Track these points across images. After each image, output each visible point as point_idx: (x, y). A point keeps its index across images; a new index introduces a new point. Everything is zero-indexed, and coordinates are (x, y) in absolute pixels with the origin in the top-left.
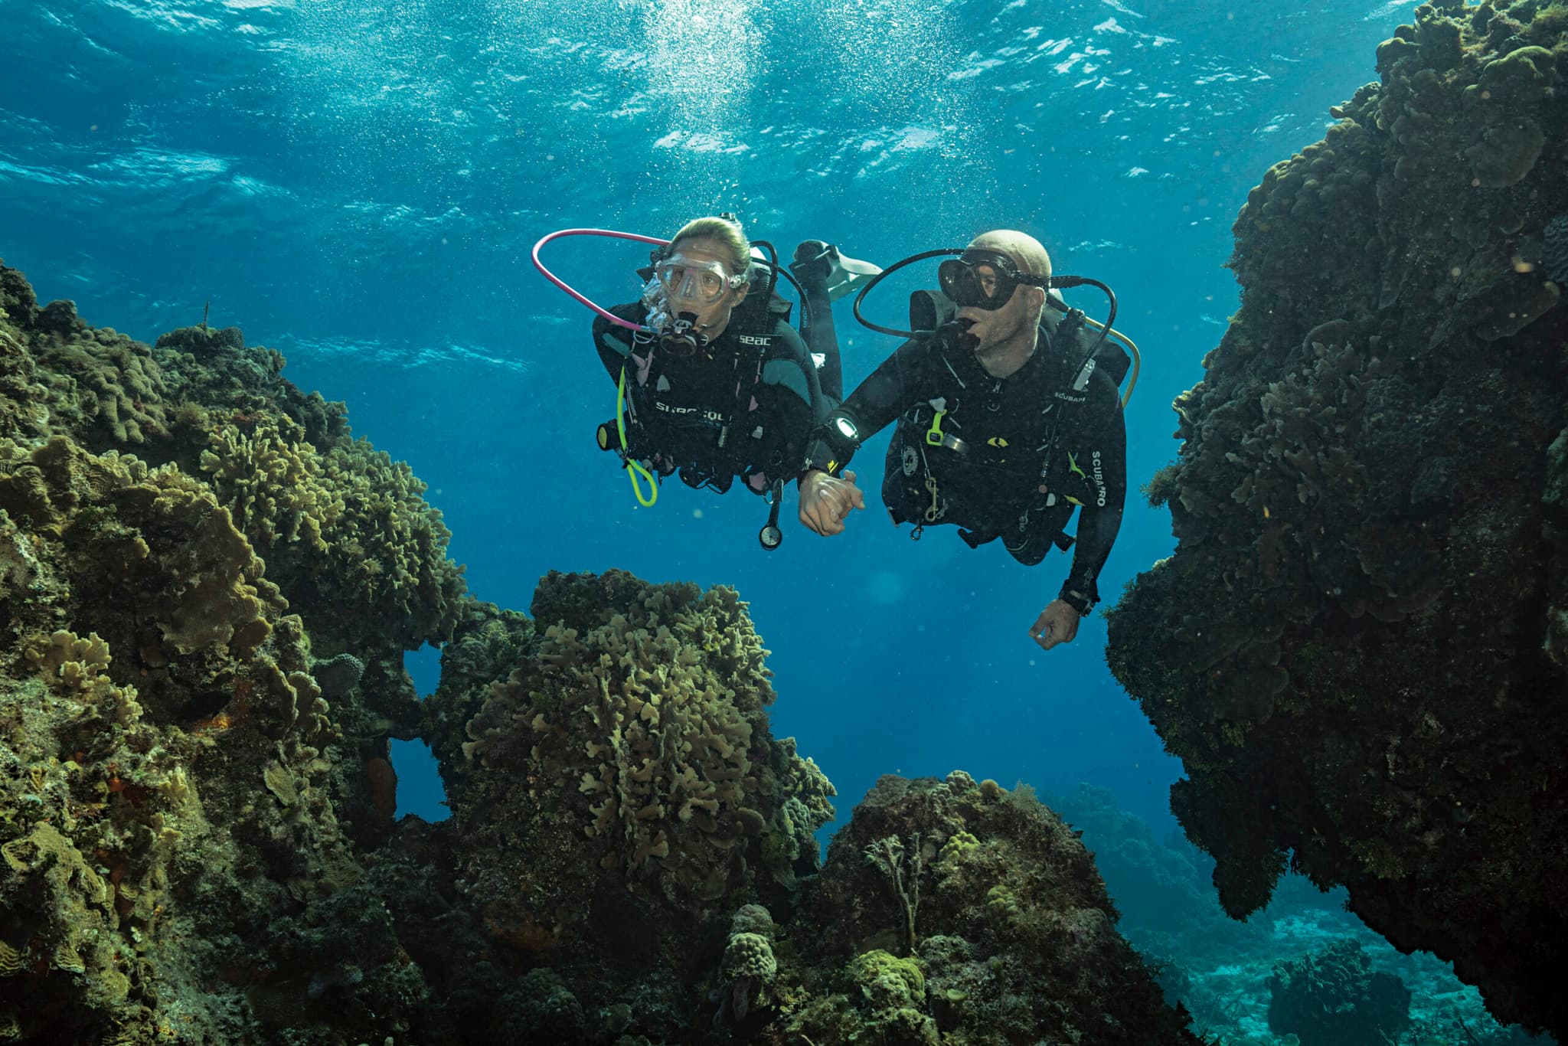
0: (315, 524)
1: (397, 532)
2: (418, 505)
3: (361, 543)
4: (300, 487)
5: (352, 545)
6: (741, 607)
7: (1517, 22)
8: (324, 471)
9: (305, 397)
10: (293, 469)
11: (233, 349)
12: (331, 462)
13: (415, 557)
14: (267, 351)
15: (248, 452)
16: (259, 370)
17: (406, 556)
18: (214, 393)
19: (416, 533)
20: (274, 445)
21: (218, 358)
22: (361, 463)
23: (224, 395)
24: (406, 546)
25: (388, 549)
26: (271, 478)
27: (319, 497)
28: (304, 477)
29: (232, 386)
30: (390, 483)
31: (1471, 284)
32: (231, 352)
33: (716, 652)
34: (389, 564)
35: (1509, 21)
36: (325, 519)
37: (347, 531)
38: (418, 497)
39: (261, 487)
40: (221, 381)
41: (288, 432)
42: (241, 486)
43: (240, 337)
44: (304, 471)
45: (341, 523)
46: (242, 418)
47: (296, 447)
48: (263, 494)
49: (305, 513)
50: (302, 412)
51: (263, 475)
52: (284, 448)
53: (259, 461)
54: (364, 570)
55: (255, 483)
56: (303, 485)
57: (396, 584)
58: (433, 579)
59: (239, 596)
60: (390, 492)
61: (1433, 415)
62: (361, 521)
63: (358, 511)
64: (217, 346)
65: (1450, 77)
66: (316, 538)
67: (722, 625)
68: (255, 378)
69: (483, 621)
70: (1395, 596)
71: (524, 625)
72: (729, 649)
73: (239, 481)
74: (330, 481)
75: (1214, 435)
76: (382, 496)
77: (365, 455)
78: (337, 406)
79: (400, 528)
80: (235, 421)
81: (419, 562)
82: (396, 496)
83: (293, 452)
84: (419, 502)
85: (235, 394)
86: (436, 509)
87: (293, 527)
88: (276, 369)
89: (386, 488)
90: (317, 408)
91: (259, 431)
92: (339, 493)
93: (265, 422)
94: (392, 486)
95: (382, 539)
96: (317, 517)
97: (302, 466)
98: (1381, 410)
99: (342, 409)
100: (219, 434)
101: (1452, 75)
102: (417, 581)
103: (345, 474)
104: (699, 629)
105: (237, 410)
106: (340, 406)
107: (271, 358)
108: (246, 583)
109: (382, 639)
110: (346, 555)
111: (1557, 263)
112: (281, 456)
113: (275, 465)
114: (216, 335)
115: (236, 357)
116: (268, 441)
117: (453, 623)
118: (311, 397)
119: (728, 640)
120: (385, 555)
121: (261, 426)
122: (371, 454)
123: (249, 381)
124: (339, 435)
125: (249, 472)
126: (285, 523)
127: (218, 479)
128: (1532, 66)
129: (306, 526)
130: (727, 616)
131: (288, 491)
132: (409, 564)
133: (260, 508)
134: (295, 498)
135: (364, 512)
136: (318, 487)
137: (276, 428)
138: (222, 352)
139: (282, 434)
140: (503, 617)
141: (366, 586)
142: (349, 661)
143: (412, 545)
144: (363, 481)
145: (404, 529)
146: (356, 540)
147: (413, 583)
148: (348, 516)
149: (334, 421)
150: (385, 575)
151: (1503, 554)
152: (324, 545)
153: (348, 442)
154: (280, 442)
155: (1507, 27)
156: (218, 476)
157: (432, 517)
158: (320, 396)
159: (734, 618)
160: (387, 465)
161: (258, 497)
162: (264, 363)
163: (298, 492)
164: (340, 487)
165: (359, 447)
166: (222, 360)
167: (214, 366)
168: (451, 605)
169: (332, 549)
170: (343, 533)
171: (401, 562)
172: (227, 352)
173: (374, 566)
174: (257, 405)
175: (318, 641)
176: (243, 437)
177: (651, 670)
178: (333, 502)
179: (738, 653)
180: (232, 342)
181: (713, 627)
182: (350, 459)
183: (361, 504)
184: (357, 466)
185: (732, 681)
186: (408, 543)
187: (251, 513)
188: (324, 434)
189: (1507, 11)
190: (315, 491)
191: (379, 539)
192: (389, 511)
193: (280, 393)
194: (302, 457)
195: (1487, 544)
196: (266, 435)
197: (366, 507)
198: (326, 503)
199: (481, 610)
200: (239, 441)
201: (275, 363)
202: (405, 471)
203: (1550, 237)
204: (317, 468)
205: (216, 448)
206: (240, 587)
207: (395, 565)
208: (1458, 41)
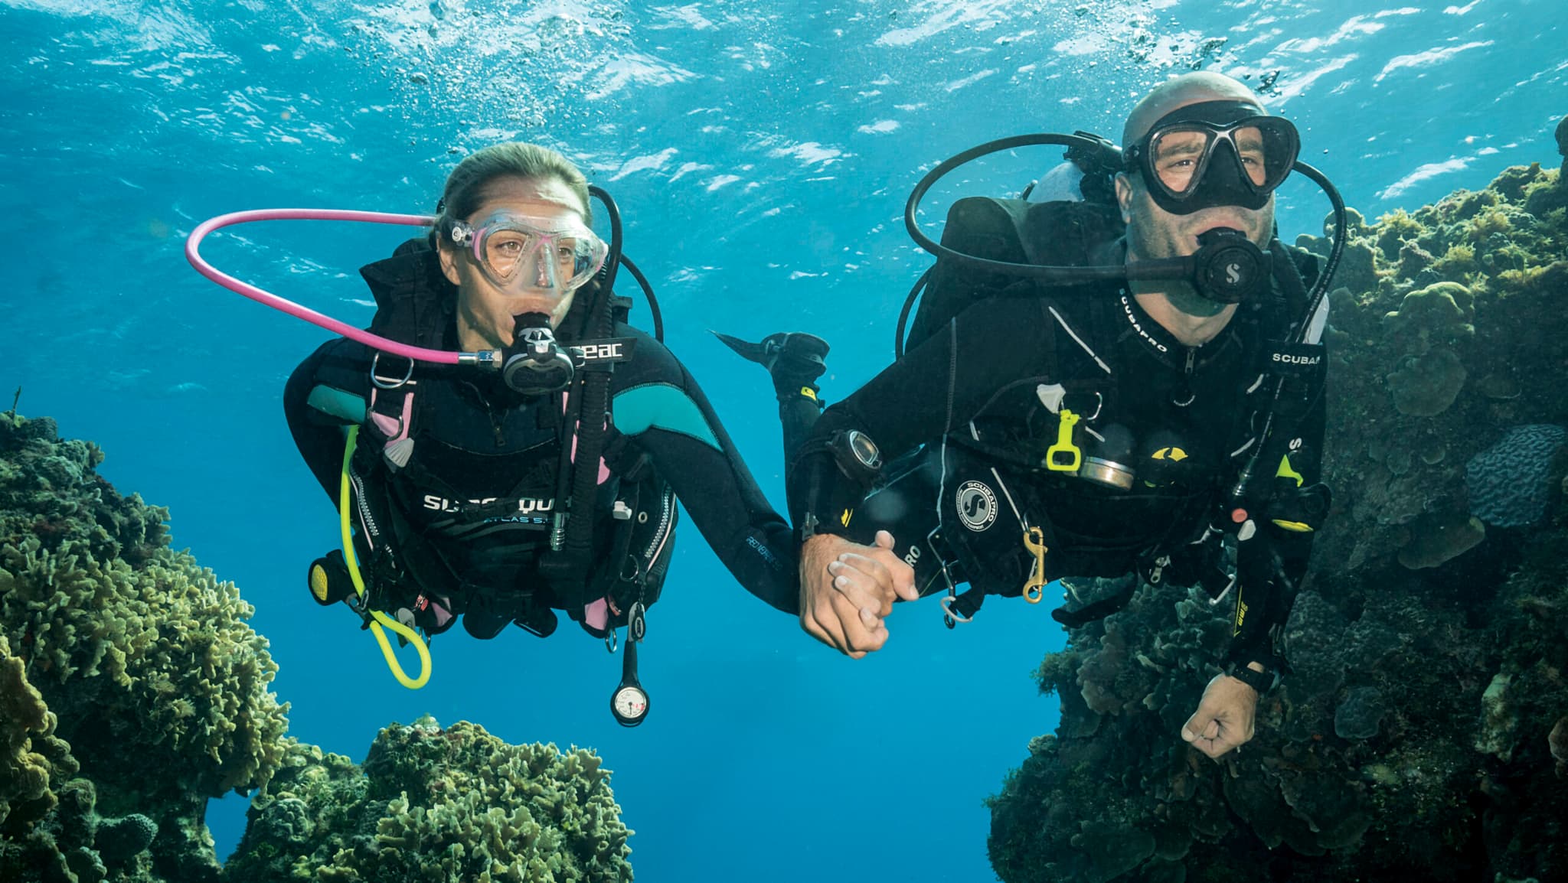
0: (121, 656)
1: (216, 668)
2: (242, 633)
3: (173, 680)
4: (107, 612)
5: (161, 682)
6: (603, 775)
7: (1427, 254)
8: (137, 593)
9: (122, 498)
10: (102, 591)
11: (44, 442)
12: (146, 581)
13: (235, 698)
14: (83, 444)
15: (49, 571)
16: (74, 469)
17: (224, 696)
18: (15, 495)
19: (238, 669)
20: (82, 562)
21: (24, 452)
22: (182, 583)
23: (26, 497)
24: (225, 684)
25: (203, 688)
26: (73, 603)
27: (130, 624)
28: (114, 601)
29: (38, 487)
30: (214, 608)
31: (1392, 509)
32: (41, 446)
33: (575, 831)
34: (203, 704)
35: (1419, 251)
36: (132, 650)
37: (157, 664)
38: (243, 624)
39: (61, 611)
40: (26, 480)
41: (101, 548)
42: (35, 611)
43: (54, 428)
44: (115, 594)
45: (151, 654)
46: (47, 526)
47: (109, 565)
48: (60, 620)
49: (110, 644)
50: (118, 518)
51: (65, 599)
52: (94, 566)
53: (62, 580)
54: (171, 711)
55: (53, 608)
56: (112, 610)
57: (209, 729)
58: (252, 722)
59: (22, 767)
60: (213, 621)
61: (1356, 641)
62: (176, 655)
63: (172, 641)
64: (25, 436)
65: (1367, 299)
66: (119, 672)
67: (583, 797)
68: (67, 479)
69: (302, 768)
70: (1317, 831)
71: (349, 773)
72: (590, 826)
73: (33, 604)
74: (144, 606)
75: (1116, 626)
76: (203, 624)
77: (186, 572)
78: (159, 512)
79: (220, 664)
80: (37, 530)
81: (239, 704)
82: (219, 624)
83: (105, 572)
84: (244, 628)
85: (41, 497)
86: (262, 637)
87: (92, 657)
88: (92, 464)
89: (209, 615)
90: (136, 512)
91: (66, 545)
92: (153, 618)
93: (74, 533)
94: (215, 612)
95: (199, 675)
96: (124, 648)
97: (114, 588)
98: (1302, 627)
99: (164, 515)
100: (16, 544)
101: (1368, 297)
102: (234, 726)
103: (162, 596)
104: (559, 804)
105: (39, 516)
106: (162, 512)
107: (87, 452)
108: (33, 750)
109: (183, 791)
110: (152, 693)
111: (1482, 500)
112: (88, 576)
113: (80, 587)
114: (24, 425)
115: (47, 452)
116: (75, 558)
117: (268, 772)
118: (129, 500)
119: (588, 816)
120: (199, 693)
121: (69, 539)
122: (193, 570)
123: (60, 481)
124: (158, 545)
125: (47, 593)
126: (83, 655)
127: (8, 601)
128: (1453, 301)
129: (109, 660)
130: (588, 785)
131: (92, 616)
132: (226, 705)
133: (56, 637)
134: (99, 626)
135: (180, 642)
136: (129, 613)
137: (87, 542)
138: (30, 444)
139: (93, 549)
140: (326, 763)
141: (173, 731)
142: (140, 823)
143: (233, 683)
144: (183, 605)
145: (225, 665)
146: (167, 675)
147: (229, 728)
148: (161, 646)
149: (154, 528)
150: (198, 717)
151: (1438, 802)
152: (127, 680)
153: (168, 555)
154: (90, 559)
155: (1419, 257)
156: (8, 596)
157: (257, 647)
158: (140, 499)
159: (595, 788)
160: (211, 586)
161: (53, 623)
162: (79, 460)
163: (104, 619)
164: (154, 611)
165: (180, 562)
166: (29, 455)
167: (18, 461)
168: (269, 751)
169: (136, 685)
170: (152, 665)
171: (217, 703)
172: (36, 446)
173: (185, 707)
174: (65, 511)
175: (104, 794)
176: (46, 552)
177: (507, 860)
178: (145, 629)
179: (600, 832)
180: (43, 433)
181: (573, 801)
182: (169, 576)
183: (176, 632)
184: (177, 586)
185: (590, 865)
186: (227, 681)
187: (43, 643)
188: (140, 544)
189: (1416, 240)
190: (125, 617)
191: (195, 675)
192: (210, 642)
193: (95, 496)
194: (114, 577)
195: (1420, 788)
196: (74, 550)
197: (184, 635)
198: (136, 630)
199: (302, 754)
200: (39, 555)
201: (91, 458)
202: (232, 595)
203: (1474, 473)
204: (130, 588)
205: (10, 561)
206: (25, 755)
207: (210, 706)
208: (1372, 265)
